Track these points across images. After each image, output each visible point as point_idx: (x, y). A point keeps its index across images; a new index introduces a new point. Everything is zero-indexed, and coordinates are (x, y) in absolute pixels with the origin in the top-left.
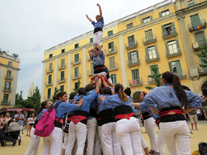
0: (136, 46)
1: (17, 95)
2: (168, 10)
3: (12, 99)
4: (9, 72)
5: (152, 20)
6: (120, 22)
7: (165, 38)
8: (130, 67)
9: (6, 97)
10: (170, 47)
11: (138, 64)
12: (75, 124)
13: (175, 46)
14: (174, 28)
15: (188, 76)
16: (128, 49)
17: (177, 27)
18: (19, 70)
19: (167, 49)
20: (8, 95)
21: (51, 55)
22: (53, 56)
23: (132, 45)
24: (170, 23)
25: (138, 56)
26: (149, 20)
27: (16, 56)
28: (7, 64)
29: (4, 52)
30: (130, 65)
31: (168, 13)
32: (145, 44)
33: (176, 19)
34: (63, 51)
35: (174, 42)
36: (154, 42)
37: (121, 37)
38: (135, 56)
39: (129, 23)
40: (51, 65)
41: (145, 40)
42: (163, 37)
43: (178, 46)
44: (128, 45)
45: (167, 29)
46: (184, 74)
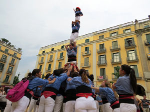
0: (105, 52)
1: (15, 77)
2: (130, 29)
3: (11, 80)
4: (13, 60)
5: (118, 34)
6: (95, 34)
7: (126, 48)
8: (99, 66)
9: (8, 77)
10: (130, 55)
11: (105, 64)
12: (46, 98)
13: (134, 55)
14: (134, 42)
15: (143, 78)
16: (99, 53)
17: (136, 41)
18: (20, 59)
19: (128, 56)
20: (9, 76)
21: (44, 52)
22: (45, 52)
23: (102, 51)
24: (131, 38)
25: (106, 59)
26: (115, 34)
27: (20, 49)
28: (13, 54)
29: (13, 46)
30: (99, 65)
31: (129, 31)
32: (112, 51)
33: (135, 36)
34: (53, 49)
35: (134, 52)
36: (118, 50)
37: (94, 44)
38: (104, 59)
39: (101, 35)
40: (43, 58)
41: (112, 48)
42: (125, 47)
43: (136, 55)
44: (99, 50)
45: (129, 42)
46: (140, 76)
